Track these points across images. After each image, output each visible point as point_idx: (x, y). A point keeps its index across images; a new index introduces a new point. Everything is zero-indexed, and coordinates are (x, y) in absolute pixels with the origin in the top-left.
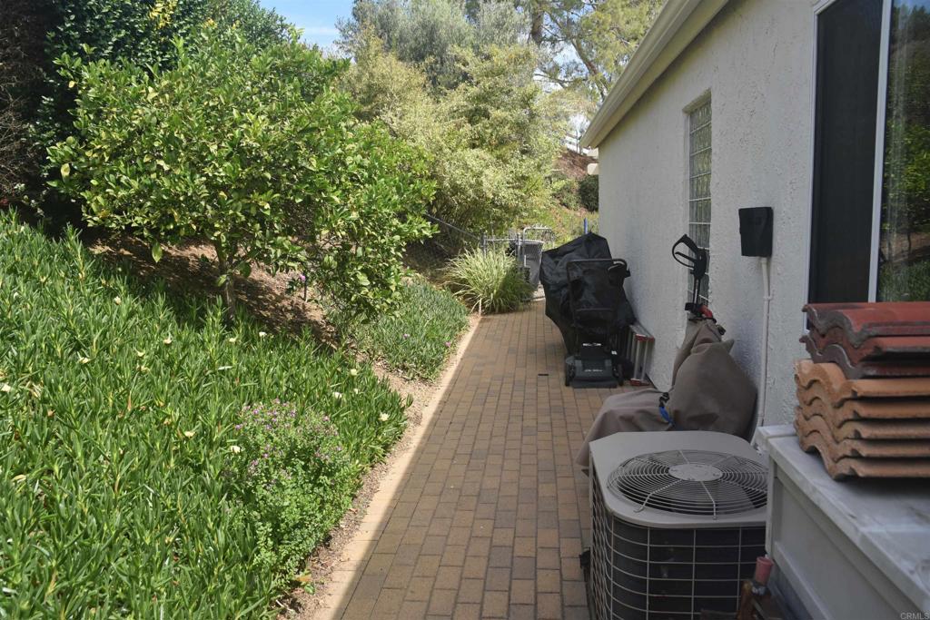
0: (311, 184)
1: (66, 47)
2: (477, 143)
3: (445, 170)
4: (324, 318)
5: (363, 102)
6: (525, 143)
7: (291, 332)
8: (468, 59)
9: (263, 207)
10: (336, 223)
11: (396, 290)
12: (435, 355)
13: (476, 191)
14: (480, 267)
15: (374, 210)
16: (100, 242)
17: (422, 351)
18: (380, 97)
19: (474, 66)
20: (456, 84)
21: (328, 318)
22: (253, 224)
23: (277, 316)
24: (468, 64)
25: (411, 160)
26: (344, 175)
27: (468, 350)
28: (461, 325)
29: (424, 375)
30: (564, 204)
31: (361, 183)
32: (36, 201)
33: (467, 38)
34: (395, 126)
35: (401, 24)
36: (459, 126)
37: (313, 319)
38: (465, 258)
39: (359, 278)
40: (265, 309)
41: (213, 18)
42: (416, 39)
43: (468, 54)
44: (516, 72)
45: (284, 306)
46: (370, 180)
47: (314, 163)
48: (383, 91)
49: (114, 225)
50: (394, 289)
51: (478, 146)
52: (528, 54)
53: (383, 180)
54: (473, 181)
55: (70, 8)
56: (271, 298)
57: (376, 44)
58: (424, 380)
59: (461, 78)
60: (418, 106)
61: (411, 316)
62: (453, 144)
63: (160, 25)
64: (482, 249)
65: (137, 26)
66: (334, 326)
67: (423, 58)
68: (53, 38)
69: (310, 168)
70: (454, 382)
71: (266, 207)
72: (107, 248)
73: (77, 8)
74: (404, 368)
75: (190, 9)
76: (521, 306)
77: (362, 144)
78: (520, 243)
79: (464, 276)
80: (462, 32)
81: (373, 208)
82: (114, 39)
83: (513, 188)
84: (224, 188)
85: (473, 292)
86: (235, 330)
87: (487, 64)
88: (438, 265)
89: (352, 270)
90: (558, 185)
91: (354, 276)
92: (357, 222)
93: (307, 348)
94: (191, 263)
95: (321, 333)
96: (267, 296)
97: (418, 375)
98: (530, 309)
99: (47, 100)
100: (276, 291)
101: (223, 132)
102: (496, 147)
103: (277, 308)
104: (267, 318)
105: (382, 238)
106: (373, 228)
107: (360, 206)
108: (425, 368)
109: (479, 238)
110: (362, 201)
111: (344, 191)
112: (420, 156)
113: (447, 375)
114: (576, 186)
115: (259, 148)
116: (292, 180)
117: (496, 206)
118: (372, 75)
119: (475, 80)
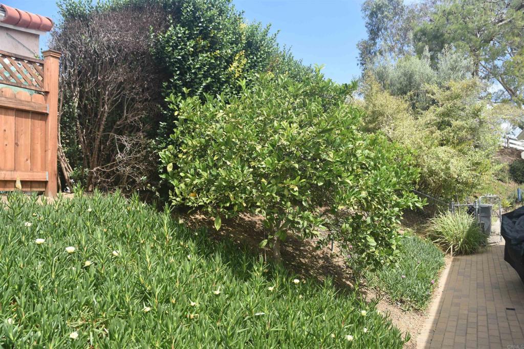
0: (330, 171)
1: (174, 91)
2: (445, 142)
3: (424, 160)
4: (345, 263)
5: (370, 122)
6: (477, 140)
7: (321, 274)
8: (435, 91)
9: (293, 189)
10: (349, 200)
11: (397, 248)
12: (424, 292)
13: (445, 174)
14: (450, 223)
15: (379, 190)
16: (198, 212)
17: (415, 288)
18: (380, 118)
19: (439, 95)
20: (428, 107)
21: (347, 264)
22: (286, 202)
23: (312, 262)
24: (435, 94)
25: (402, 155)
26: (356, 164)
27: (447, 284)
28: (441, 265)
29: (416, 307)
30: (500, 180)
31: (369, 170)
32: (155, 187)
33: (433, 79)
34: (390, 135)
35: (391, 75)
36: (432, 132)
37: (337, 264)
38: (440, 217)
39: (368, 240)
40: (304, 257)
41: (272, 71)
42: (401, 83)
43: (435, 88)
44: (467, 95)
45: (317, 255)
46: (375, 167)
47: (332, 155)
48: (382, 114)
49: (190, 204)
50: (394, 248)
51: (445, 145)
52: (475, 84)
53: (385, 167)
54: (443, 167)
55: (177, 67)
56: (309, 249)
57: (376, 87)
58: (416, 310)
59: (431, 103)
60: (405, 122)
61: (406, 261)
62: (429, 143)
63: (236, 75)
64: (451, 211)
65: (221, 77)
66: (351, 269)
67: (406, 93)
68: (166, 86)
69: (329, 159)
70: (439, 312)
71: (295, 190)
72: (203, 216)
73: (181, 67)
74: (402, 302)
75: (255, 65)
76: (480, 249)
77: (368, 141)
78: (477, 207)
79: (441, 230)
80: (429, 76)
81: (378, 188)
82: (204, 84)
83: (471, 170)
84: (266, 176)
85: (446, 240)
86: (273, 281)
87: (448, 93)
88: (421, 222)
89: (363, 234)
90: (498, 167)
91: (365, 238)
92: (366, 199)
93: (329, 294)
94: (257, 225)
95: (343, 275)
96: (307, 248)
97: (412, 307)
98: (487, 252)
99: (162, 124)
100: (313, 244)
101: (267, 136)
102: (458, 144)
103: (313, 256)
104: (305, 264)
105: (385, 210)
106: (379, 203)
107: (367, 187)
108: (417, 301)
109: (448, 204)
110: (370, 183)
111: (356, 176)
112: (409, 152)
113: (434, 306)
114: (508, 168)
115: (289, 145)
116: (316, 169)
117: (459, 183)
118: (374, 105)
119: (441, 103)
